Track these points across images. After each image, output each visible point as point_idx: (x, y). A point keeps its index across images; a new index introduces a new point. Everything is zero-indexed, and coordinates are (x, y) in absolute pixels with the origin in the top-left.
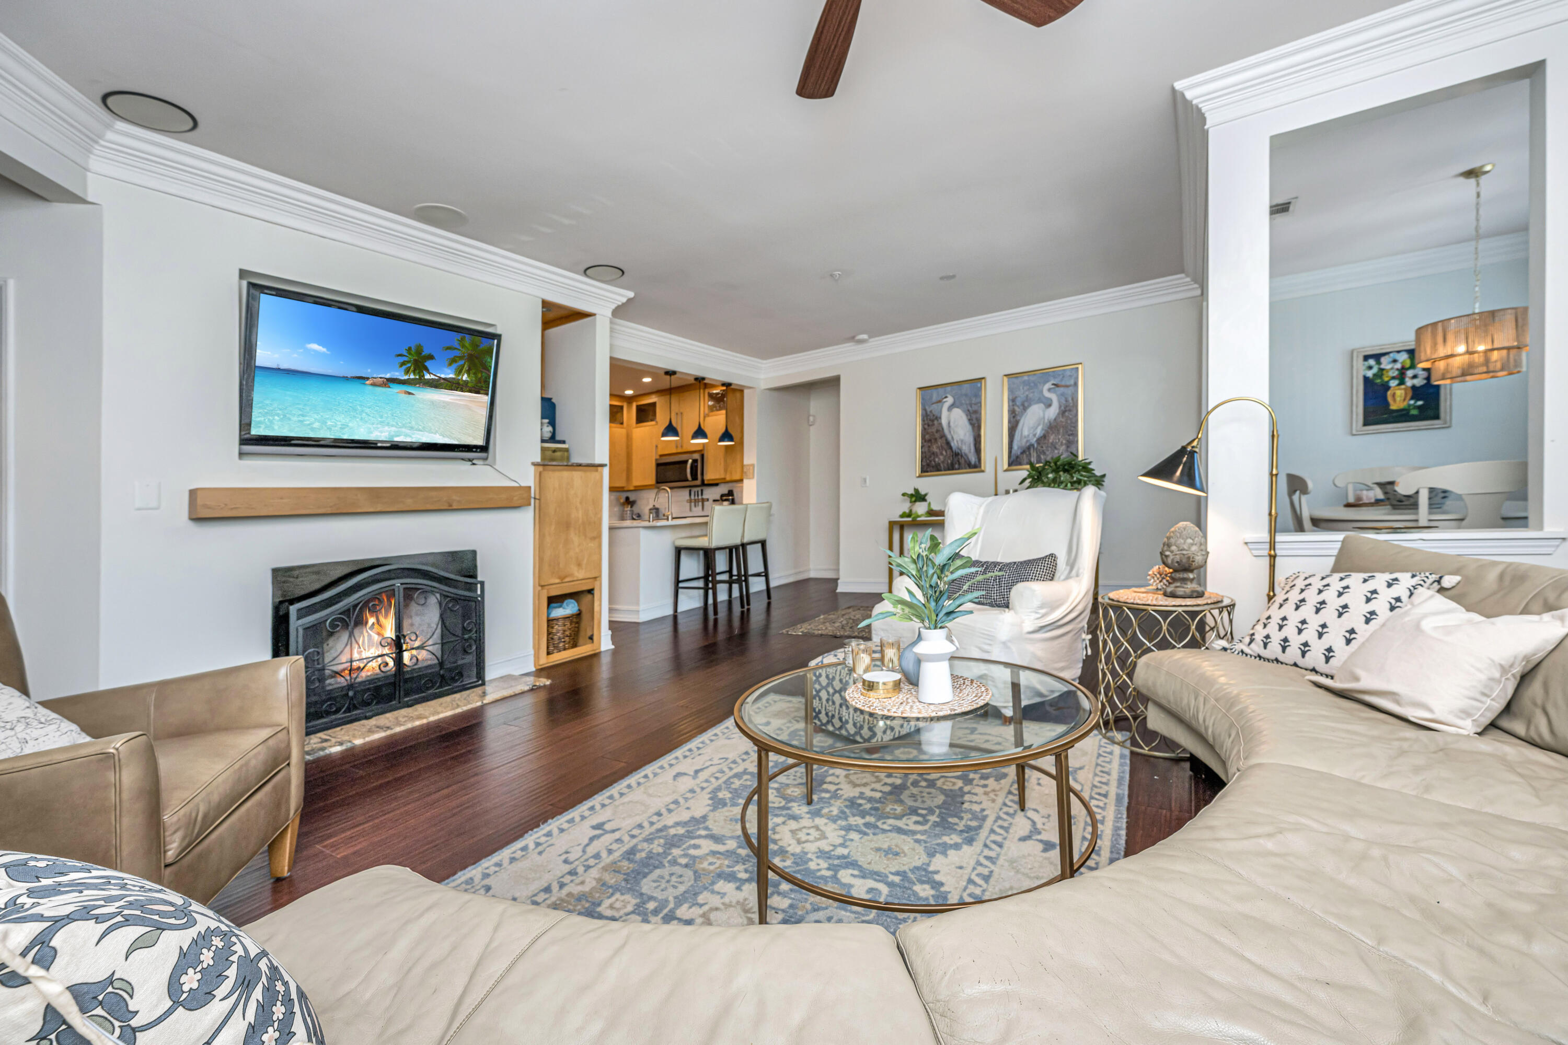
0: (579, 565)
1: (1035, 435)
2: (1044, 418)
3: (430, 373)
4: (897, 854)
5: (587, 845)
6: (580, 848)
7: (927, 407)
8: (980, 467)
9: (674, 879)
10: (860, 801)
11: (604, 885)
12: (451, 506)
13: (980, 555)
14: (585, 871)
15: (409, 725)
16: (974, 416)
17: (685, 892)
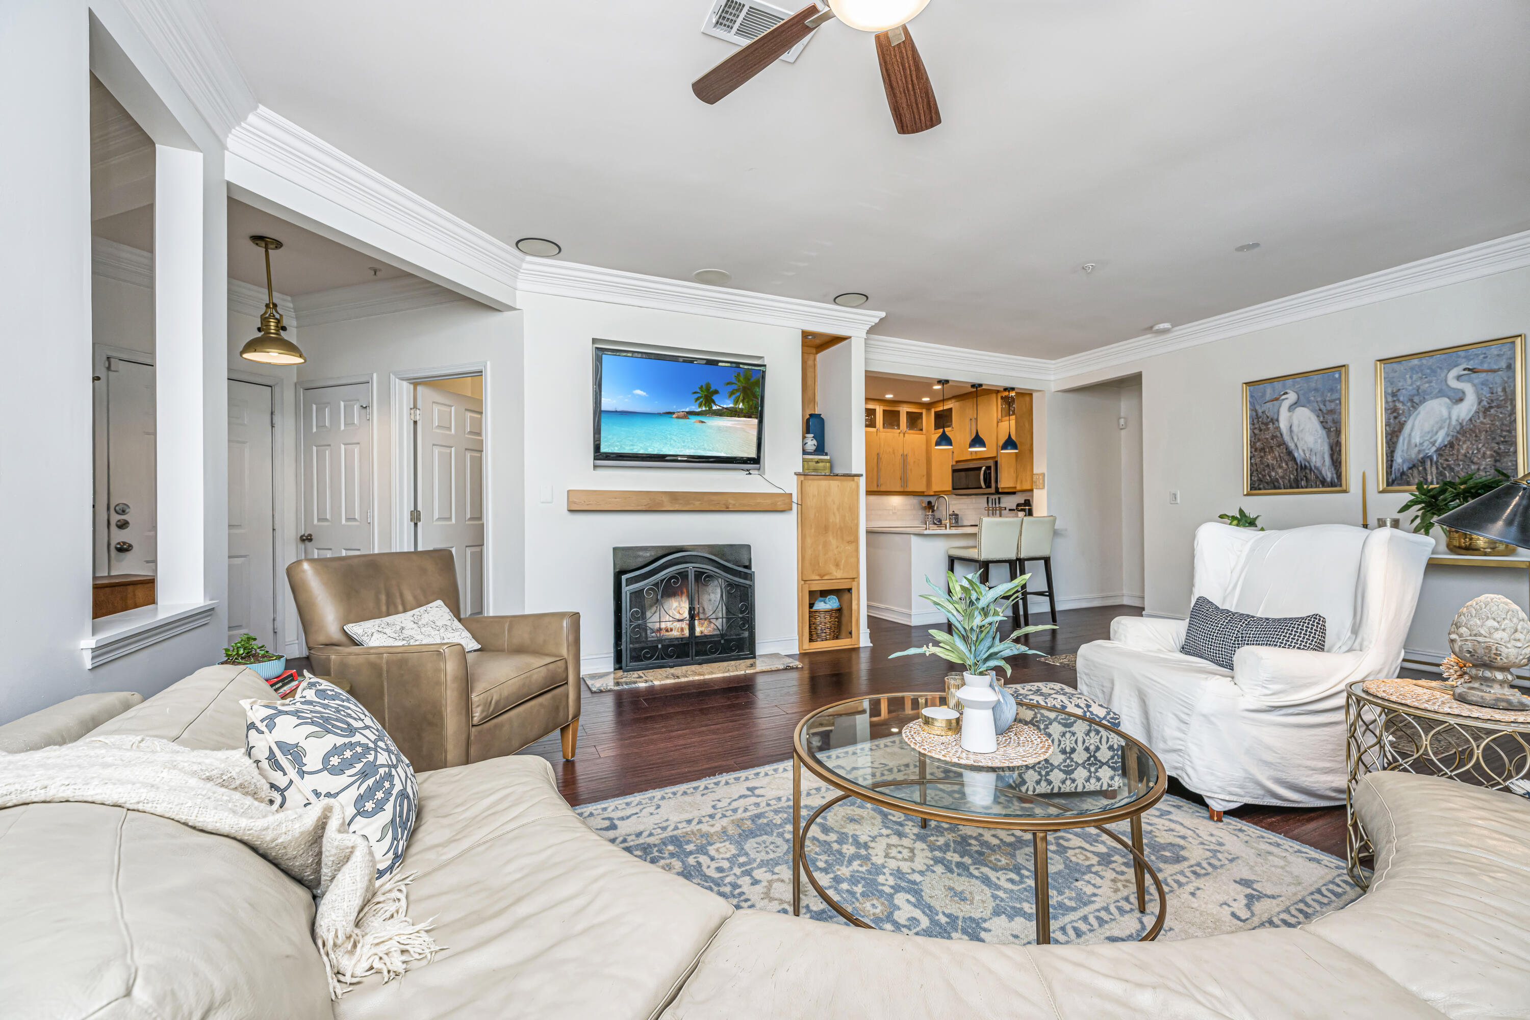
0: (837, 565)
1: (1433, 444)
2: (1450, 418)
3: (716, 405)
4: (964, 900)
5: (735, 800)
6: (729, 801)
7: (1258, 407)
8: (1341, 486)
9: (771, 847)
10: (973, 842)
11: (724, 832)
12: (728, 508)
13: (1237, 605)
14: (721, 818)
15: (691, 679)
16: (1329, 418)
17: (771, 859)
